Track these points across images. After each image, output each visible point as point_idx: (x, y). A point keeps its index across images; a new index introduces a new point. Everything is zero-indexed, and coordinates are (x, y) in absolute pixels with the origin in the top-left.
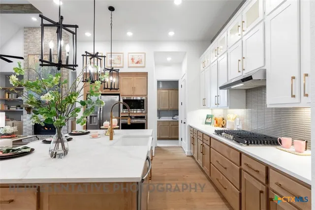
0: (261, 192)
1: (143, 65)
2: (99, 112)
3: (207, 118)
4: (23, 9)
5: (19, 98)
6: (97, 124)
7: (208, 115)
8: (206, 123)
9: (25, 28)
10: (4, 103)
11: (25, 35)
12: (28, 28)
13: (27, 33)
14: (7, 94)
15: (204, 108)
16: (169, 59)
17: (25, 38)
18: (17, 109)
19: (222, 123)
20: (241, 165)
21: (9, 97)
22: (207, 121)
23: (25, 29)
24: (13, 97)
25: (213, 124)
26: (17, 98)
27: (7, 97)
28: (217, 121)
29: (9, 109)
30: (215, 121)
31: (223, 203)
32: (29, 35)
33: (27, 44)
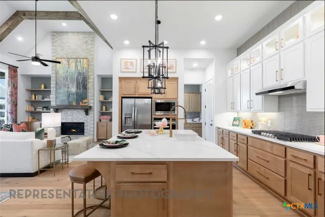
0: (310, 175)
1: (174, 71)
2: (133, 114)
3: (234, 120)
4: (59, 16)
5: (46, 100)
6: (131, 125)
7: (234, 118)
8: (233, 125)
9: (52, 32)
10: (30, 103)
11: (53, 39)
12: (56, 32)
13: (54, 37)
14: (33, 96)
15: (233, 112)
16: (195, 65)
17: (53, 42)
18: (43, 110)
19: (251, 125)
20: (286, 157)
21: (35, 98)
22: (235, 123)
23: (53, 34)
24: (39, 98)
25: (241, 125)
26: (43, 99)
27: (33, 98)
28: (245, 124)
29: (35, 110)
30: (244, 123)
31: (264, 191)
32: (56, 39)
33: (54, 47)
